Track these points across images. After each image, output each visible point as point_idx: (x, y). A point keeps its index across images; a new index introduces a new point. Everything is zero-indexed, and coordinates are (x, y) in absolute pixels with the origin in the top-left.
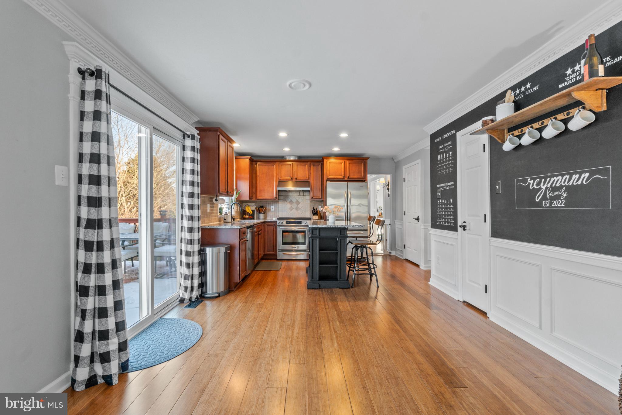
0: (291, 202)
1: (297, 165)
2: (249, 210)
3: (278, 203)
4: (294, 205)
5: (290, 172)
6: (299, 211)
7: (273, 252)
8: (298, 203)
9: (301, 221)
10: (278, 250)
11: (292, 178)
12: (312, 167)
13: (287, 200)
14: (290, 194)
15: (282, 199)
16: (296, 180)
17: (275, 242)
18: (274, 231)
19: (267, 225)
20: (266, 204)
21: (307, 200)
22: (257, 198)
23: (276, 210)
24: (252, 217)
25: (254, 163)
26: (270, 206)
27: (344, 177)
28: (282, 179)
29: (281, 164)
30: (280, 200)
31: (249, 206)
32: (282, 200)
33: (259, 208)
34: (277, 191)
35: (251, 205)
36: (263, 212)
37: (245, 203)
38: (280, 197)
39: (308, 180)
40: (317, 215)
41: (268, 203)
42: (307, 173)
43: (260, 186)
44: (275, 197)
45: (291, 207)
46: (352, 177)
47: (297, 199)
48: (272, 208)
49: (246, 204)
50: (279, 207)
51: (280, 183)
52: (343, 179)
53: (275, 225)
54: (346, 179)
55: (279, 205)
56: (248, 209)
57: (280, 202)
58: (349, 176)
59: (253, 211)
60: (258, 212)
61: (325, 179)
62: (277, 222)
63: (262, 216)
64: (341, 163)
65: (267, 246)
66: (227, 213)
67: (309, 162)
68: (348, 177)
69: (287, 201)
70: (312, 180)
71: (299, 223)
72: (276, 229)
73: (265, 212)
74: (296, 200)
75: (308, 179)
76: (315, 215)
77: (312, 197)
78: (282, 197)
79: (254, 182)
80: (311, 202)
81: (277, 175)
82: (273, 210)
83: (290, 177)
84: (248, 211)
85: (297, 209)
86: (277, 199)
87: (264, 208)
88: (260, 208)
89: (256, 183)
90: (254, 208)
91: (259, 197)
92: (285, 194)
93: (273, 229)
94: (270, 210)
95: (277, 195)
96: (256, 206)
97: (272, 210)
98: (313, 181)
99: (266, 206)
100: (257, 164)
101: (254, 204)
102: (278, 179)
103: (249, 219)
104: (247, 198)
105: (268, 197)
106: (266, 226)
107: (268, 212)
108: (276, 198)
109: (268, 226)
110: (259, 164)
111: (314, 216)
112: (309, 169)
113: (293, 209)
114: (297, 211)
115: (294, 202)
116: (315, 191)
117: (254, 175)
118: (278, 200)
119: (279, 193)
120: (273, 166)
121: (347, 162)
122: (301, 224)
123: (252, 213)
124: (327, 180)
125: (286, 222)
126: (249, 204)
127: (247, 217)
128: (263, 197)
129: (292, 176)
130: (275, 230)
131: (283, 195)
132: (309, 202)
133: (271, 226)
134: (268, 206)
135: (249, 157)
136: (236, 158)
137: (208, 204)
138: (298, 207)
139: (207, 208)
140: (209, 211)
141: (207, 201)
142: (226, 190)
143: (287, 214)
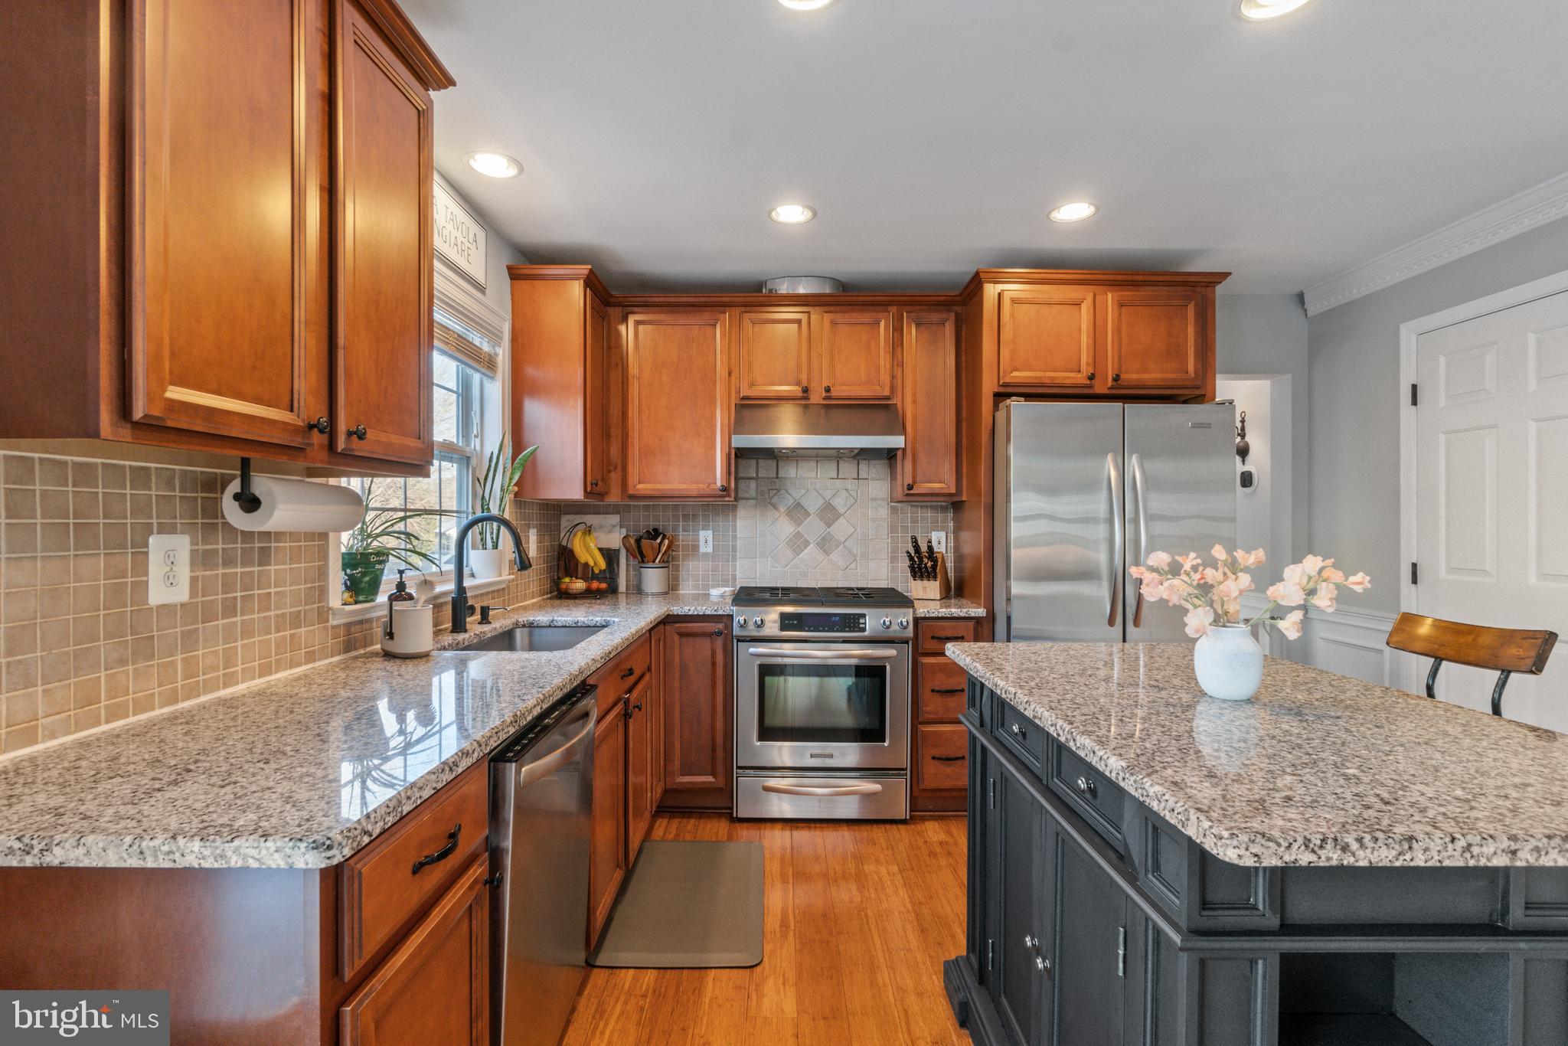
0: (797, 512)
1: (834, 323)
2: (588, 551)
3: (735, 520)
4: (813, 528)
5: (799, 354)
6: (835, 556)
7: (710, 779)
8: (829, 513)
9: (863, 616)
10: (739, 768)
11: (806, 390)
12: (911, 333)
13: (775, 500)
14: (790, 471)
15: (752, 493)
16: (825, 398)
17: (720, 724)
18: (714, 664)
19: (682, 635)
20: (676, 518)
21: (874, 499)
22: (631, 492)
23: (726, 552)
24: (604, 586)
25: (615, 312)
26: (696, 531)
27: (1092, 377)
28: (755, 392)
29: (754, 316)
30: (741, 503)
31: (589, 530)
32: (752, 502)
33: (638, 541)
34: (729, 456)
35: (601, 526)
36: (662, 561)
37: (571, 517)
38: (742, 485)
39: (888, 398)
40: (935, 578)
41: (686, 517)
42: (884, 360)
43: (641, 428)
44: (719, 484)
45: (798, 535)
46: (1134, 376)
47: (828, 495)
48: (706, 539)
49: (578, 519)
50: (739, 534)
51: (746, 413)
52: (1086, 391)
53: (720, 633)
54: (1104, 387)
55: (739, 523)
56: (588, 549)
57: (741, 512)
58: (1122, 370)
59: (610, 556)
60: (635, 557)
61: (988, 386)
62: (732, 616)
63: (653, 578)
64: (1078, 304)
65: (678, 746)
66: (411, 590)
67: (893, 309)
68: (1117, 378)
69: (775, 507)
70: (909, 399)
71: (852, 623)
72: (729, 654)
73: (669, 561)
74: (821, 502)
75: (887, 393)
76: (922, 578)
77: (910, 487)
78: (753, 485)
79: (615, 410)
80: (894, 510)
81: (730, 374)
82: (710, 550)
83: (798, 384)
84: (583, 556)
85: (826, 544)
86: (729, 496)
87: (666, 542)
88: (645, 542)
89: (624, 415)
90: (614, 539)
91: (640, 486)
92: (766, 468)
93: (708, 652)
94: (696, 548)
95: (729, 473)
96: (624, 532)
97: (703, 549)
98: (914, 402)
99: (675, 528)
100: (632, 319)
101: (612, 519)
102: (733, 396)
103: (589, 595)
104: (573, 490)
105: (683, 486)
106: (676, 638)
107: (686, 557)
108: (725, 489)
109: (684, 640)
110: (638, 317)
111: (919, 582)
112: (897, 342)
113: (807, 544)
114: (827, 553)
115: (812, 509)
116: (922, 457)
117: (615, 376)
118: (736, 499)
119: (740, 469)
120: (709, 329)
121: (1110, 298)
122: (864, 630)
123: (602, 564)
124: (1000, 397)
125: (783, 616)
126: (591, 519)
127: (579, 585)
128: (658, 486)
129: (804, 377)
130: (720, 658)
131: (756, 479)
132: (884, 512)
133: (699, 641)
134: (684, 530)
135: (583, 270)
136: (514, 274)
137: (152, 533)
138: (829, 533)
139: (146, 574)
140: (181, 594)
141: (141, 508)
142: (292, 411)
143: (780, 569)
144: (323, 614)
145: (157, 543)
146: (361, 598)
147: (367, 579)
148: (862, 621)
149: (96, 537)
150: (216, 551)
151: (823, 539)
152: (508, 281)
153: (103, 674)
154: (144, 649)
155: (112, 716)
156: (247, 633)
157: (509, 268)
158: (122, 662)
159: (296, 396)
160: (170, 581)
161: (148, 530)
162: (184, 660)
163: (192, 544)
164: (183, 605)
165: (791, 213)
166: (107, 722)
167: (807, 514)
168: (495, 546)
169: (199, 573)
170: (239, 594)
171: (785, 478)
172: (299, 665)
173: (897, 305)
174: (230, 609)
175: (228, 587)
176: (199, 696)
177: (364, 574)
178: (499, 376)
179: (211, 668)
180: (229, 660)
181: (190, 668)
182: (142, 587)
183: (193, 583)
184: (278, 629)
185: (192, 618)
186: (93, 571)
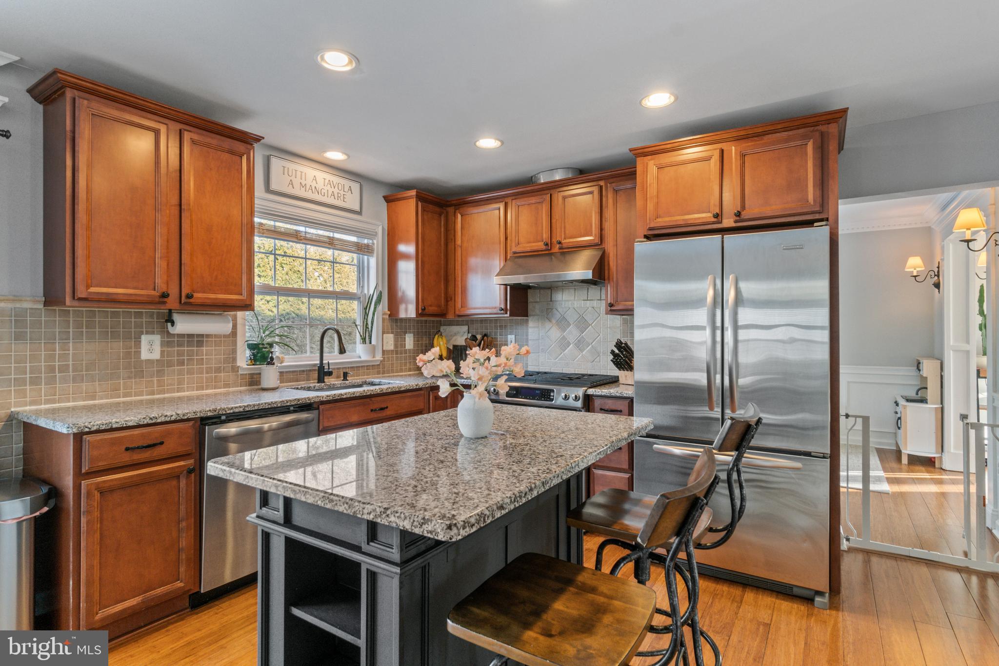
0: (563, 323)
1: (564, 197)
3: (527, 326)
4: (572, 333)
5: (543, 223)
8: (583, 324)
9: (553, 391)
11: (546, 244)
12: (612, 197)
13: (550, 316)
14: (559, 297)
15: (537, 311)
16: (560, 248)
20: (496, 327)
25: (451, 210)
26: (506, 335)
27: (716, 216)
28: (519, 248)
29: (519, 201)
30: (531, 317)
31: (441, 335)
34: (505, 289)
35: (458, 333)
38: (531, 306)
39: (598, 244)
41: (501, 327)
42: (595, 219)
44: (499, 307)
45: (564, 338)
48: (512, 340)
50: (530, 338)
54: (728, 222)
55: (530, 330)
57: (531, 324)
58: (743, 207)
61: (640, 231)
64: (708, 160)
67: (602, 182)
68: (740, 214)
69: (550, 320)
70: (611, 244)
71: (546, 395)
74: (577, 316)
77: (611, 305)
78: (537, 306)
79: (451, 266)
81: (506, 238)
83: (543, 241)
85: (580, 344)
89: (455, 268)
90: (463, 340)
91: (462, 309)
92: (544, 295)
95: (506, 298)
98: (615, 245)
99: (496, 334)
100: (458, 212)
101: (465, 328)
102: (509, 252)
108: (502, 309)
112: (605, 205)
113: (569, 344)
114: (581, 350)
115: (572, 321)
116: (621, 284)
117: (451, 246)
118: (526, 315)
119: (529, 297)
121: (733, 150)
122: (552, 400)
123: (445, 354)
124: (644, 238)
125: (512, 388)
129: (547, 235)
131: (539, 302)
134: (500, 335)
135: (413, 193)
136: (388, 199)
137: (143, 334)
138: (583, 337)
139: (140, 348)
140: (156, 355)
141: (139, 326)
142: (155, 290)
143: (552, 360)
144: (235, 369)
145: (144, 338)
146: (258, 363)
147: (259, 355)
148: (552, 394)
149: (119, 335)
150: (174, 341)
151: (579, 341)
152: (386, 204)
153: (122, 381)
154: (139, 374)
155: (125, 396)
156: (190, 372)
157: (385, 197)
158: (130, 378)
159: (156, 284)
160: (151, 351)
161: (142, 333)
162: (158, 380)
163: (161, 338)
164: (157, 360)
165: (488, 143)
166: (123, 397)
167: (569, 325)
168: (370, 343)
169: (165, 349)
170: (186, 358)
171: (556, 301)
172: (221, 388)
173: (604, 179)
174: (181, 363)
175: (180, 354)
176: (165, 394)
177: (258, 353)
178: (375, 255)
179: (171, 385)
180: (180, 382)
181: (160, 383)
182: (138, 353)
183: (162, 352)
184: (207, 373)
185: (162, 365)
186: (118, 347)
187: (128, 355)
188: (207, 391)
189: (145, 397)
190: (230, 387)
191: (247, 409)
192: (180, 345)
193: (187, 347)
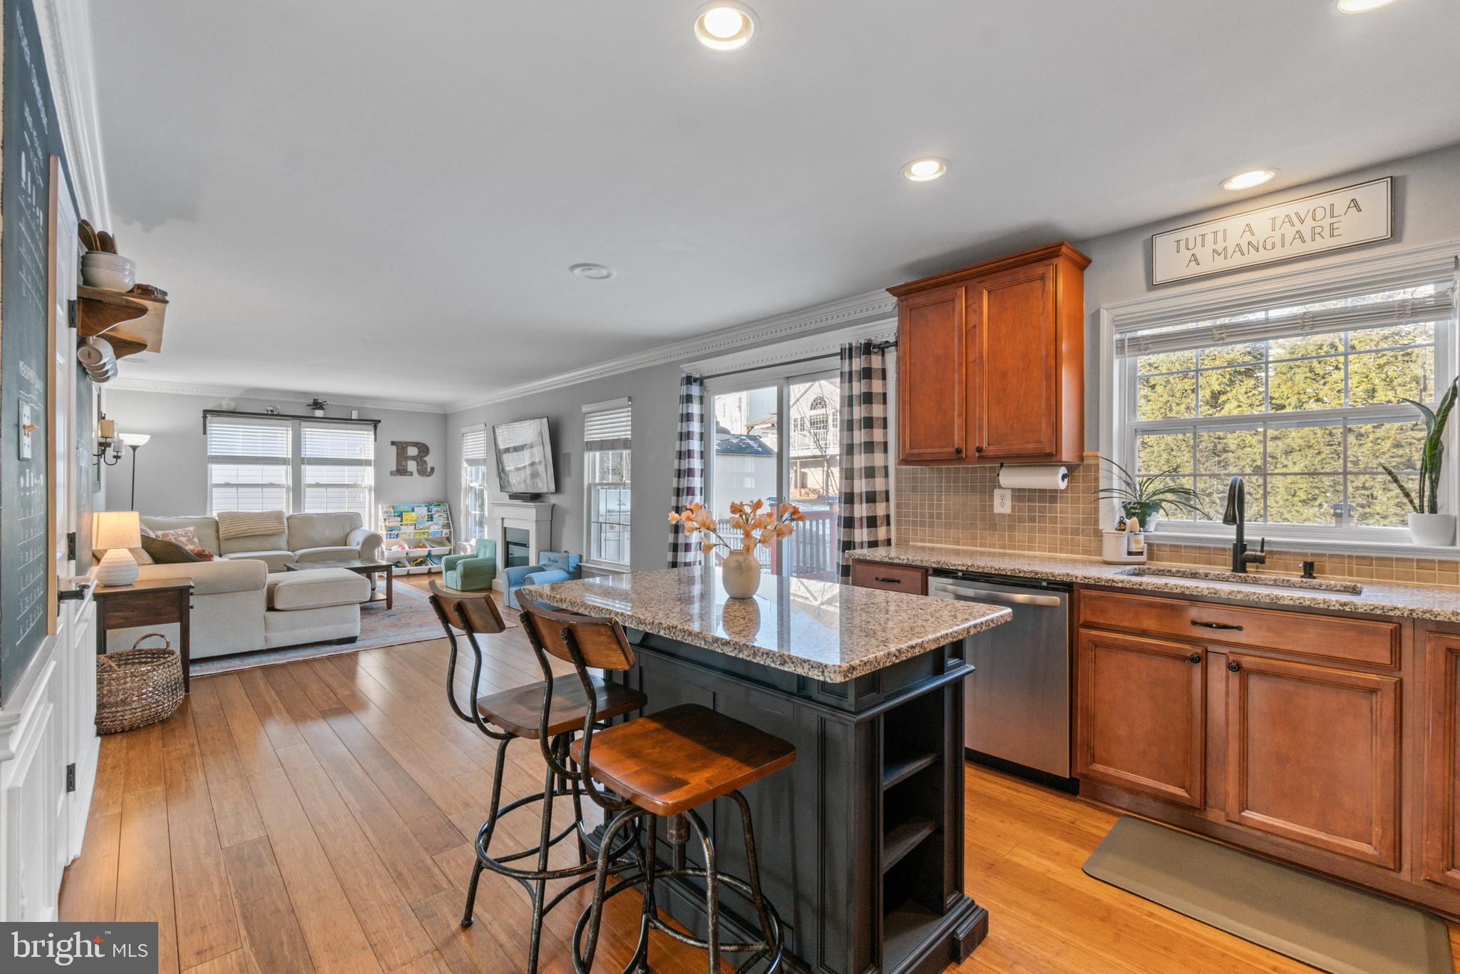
139: (993, 502)
140: (1010, 510)
141: (993, 480)
144: (1098, 533)
145: (996, 492)
149: (977, 489)
150: (1025, 496)
153: (979, 532)
154: (993, 526)
155: (981, 546)
156: (1042, 530)
158: (985, 529)
160: (1003, 505)
161: (996, 487)
162: (1009, 535)
163: (1012, 493)
164: (1008, 515)
166: (979, 548)
168: (1433, 511)
169: (1016, 504)
170: (1037, 514)
174: (1032, 520)
175: (1031, 510)
176: (1016, 549)
179: (1021, 542)
180: (1031, 540)
181: (1011, 539)
182: (991, 506)
183: (1013, 507)
184: (1062, 534)
185: (1013, 521)
186: (975, 500)
187: (983, 507)
188: (1061, 555)
189: (997, 550)
190: (1091, 555)
191: (970, 569)
192: (1031, 500)
193: (1039, 502)
